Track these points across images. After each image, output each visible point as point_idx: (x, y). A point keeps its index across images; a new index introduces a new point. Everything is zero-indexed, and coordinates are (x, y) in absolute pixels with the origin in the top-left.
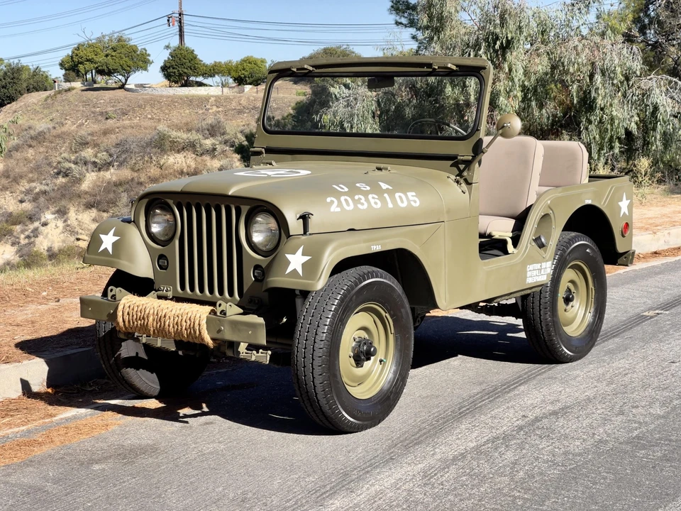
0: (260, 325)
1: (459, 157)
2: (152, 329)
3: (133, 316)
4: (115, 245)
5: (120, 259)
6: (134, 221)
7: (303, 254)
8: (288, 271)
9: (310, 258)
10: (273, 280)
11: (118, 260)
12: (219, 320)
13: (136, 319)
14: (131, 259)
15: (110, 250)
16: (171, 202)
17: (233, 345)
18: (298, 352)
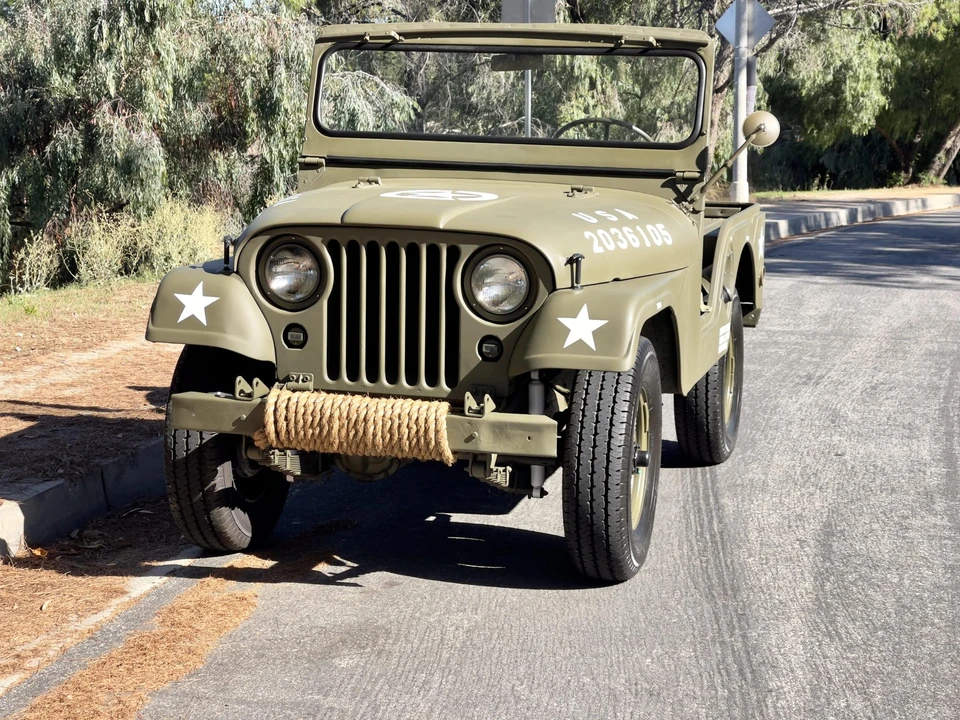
0: (548, 426)
1: (678, 174)
2: (337, 441)
3: (296, 423)
4: (209, 310)
5: (224, 332)
6: (237, 272)
7: (592, 316)
8: (567, 344)
9: (606, 322)
10: (540, 359)
11: (224, 335)
12: (470, 423)
13: (304, 426)
14: (242, 332)
15: (202, 318)
16: (317, 241)
17: (481, 459)
18: (579, 464)
